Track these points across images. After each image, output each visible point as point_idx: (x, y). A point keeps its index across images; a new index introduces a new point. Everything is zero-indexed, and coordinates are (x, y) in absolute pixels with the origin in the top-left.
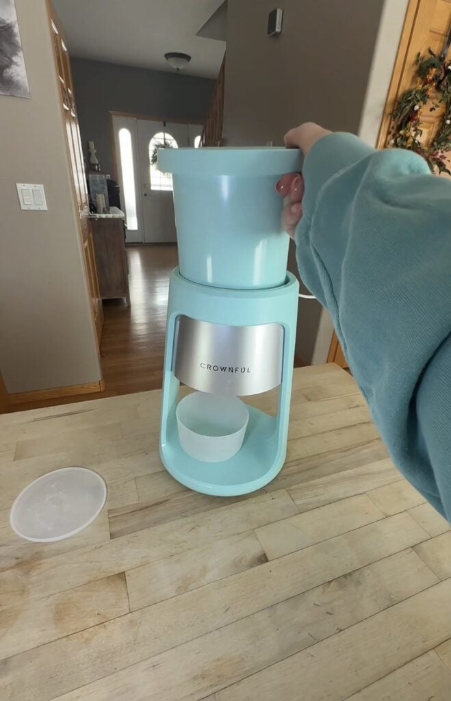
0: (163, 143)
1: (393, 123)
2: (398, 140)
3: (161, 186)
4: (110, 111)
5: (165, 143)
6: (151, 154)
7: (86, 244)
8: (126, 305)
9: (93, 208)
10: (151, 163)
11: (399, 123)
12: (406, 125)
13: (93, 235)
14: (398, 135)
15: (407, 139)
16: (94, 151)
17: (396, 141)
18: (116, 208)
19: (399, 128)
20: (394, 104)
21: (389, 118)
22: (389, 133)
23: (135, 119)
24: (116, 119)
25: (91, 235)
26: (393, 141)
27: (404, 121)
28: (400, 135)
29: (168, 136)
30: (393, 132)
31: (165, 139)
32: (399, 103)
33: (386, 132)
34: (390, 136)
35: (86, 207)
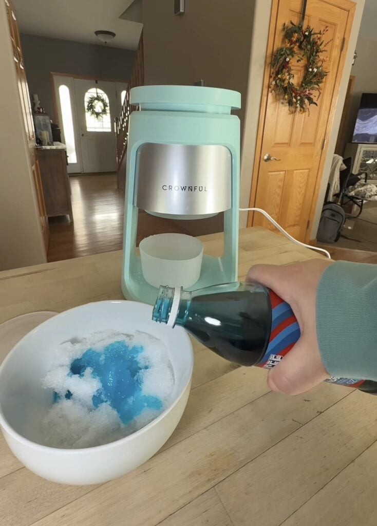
0: (96, 96)
1: (272, 69)
2: (278, 81)
3: (95, 128)
4: (52, 73)
5: (98, 96)
6: (86, 104)
7: (34, 167)
8: (70, 222)
9: (39, 141)
10: (86, 110)
11: (277, 69)
12: (282, 72)
13: (39, 162)
14: (277, 78)
15: (284, 81)
16: (38, 102)
17: (276, 82)
18: (58, 143)
19: (277, 73)
20: (272, 56)
21: (269, 67)
22: (270, 77)
23: (72, 78)
24: (56, 78)
25: (37, 162)
26: (274, 83)
27: (280, 69)
28: (279, 78)
29: (100, 91)
30: (273, 76)
31: (97, 93)
32: (275, 56)
33: (268, 76)
34: (272, 79)
35: (33, 139)
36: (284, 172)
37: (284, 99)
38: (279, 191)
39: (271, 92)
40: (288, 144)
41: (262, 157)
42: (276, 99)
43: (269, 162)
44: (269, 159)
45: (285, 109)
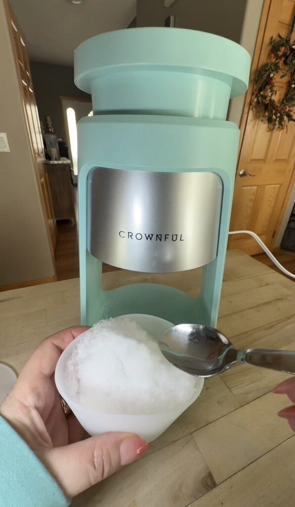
1: (255, 87)
2: (260, 98)
4: (61, 97)
7: (42, 180)
8: (74, 224)
9: (48, 156)
11: (260, 86)
12: (265, 88)
13: (48, 175)
14: (259, 95)
15: (265, 98)
16: (50, 122)
17: (258, 99)
18: (65, 158)
20: (256, 73)
21: (253, 84)
22: (253, 94)
23: (78, 102)
24: (64, 102)
26: (256, 100)
27: (263, 85)
28: (261, 95)
30: (256, 93)
32: (260, 72)
33: (251, 93)
34: (254, 96)
35: (42, 155)
36: (257, 187)
37: (264, 116)
38: (251, 204)
39: (252, 109)
40: (264, 160)
41: (238, 173)
42: (256, 117)
43: (244, 178)
44: (244, 175)
45: (263, 126)
